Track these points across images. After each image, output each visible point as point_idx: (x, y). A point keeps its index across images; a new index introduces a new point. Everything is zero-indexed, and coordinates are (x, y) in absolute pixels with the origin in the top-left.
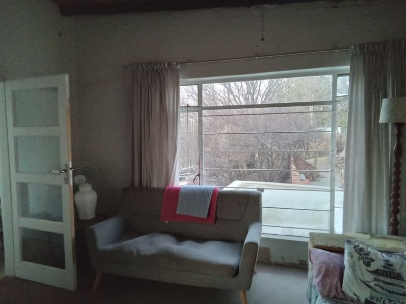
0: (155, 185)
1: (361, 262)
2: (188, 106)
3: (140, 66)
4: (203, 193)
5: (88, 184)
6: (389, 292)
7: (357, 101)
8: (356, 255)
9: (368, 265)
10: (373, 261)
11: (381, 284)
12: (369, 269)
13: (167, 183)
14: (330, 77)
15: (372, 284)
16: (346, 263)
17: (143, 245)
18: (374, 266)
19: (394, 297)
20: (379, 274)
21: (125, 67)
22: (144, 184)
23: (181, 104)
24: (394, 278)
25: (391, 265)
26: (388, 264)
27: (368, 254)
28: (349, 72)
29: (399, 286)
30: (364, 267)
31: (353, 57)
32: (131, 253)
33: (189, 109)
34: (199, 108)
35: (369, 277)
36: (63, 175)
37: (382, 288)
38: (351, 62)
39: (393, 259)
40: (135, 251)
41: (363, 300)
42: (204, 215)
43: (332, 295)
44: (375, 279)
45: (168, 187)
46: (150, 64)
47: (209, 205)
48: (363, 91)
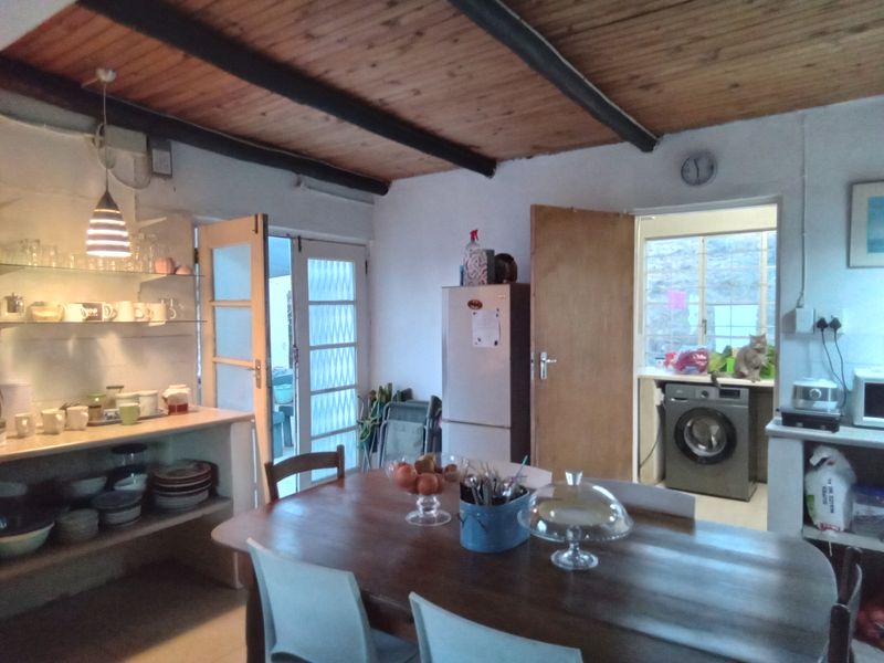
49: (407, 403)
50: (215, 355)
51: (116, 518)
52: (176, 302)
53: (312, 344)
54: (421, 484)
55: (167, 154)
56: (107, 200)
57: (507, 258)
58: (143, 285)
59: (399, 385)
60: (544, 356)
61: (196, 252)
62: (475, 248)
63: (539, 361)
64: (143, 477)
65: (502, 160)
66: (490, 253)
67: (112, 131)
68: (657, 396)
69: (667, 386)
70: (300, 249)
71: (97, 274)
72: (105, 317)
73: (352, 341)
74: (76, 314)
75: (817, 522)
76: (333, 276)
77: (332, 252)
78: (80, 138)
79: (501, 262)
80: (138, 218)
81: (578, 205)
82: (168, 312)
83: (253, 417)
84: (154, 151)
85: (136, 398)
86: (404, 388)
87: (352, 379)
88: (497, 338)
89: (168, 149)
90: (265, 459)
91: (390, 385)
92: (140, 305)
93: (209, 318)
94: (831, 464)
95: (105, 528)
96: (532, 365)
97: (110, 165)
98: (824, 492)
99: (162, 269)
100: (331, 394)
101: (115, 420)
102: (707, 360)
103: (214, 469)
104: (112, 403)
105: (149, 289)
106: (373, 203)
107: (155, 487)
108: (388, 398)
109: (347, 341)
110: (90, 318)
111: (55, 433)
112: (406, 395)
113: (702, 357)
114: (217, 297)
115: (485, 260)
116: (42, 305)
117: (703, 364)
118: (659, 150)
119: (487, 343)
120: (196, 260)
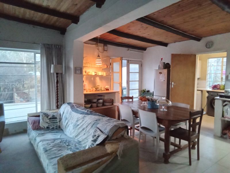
1: (46, 117)
6: (53, 123)
7: (43, 64)
8: (44, 115)
10: (49, 116)
12: (48, 118)
14: (33, 54)
15: (49, 122)
16: (41, 119)
18: (49, 117)
25: (54, 116)
26: (53, 116)
27: (48, 114)
28: (40, 53)
29: (56, 120)
30: (46, 118)
31: (41, 47)
35: (48, 121)
38: (41, 49)
39: (55, 114)
41: (46, 127)
43: (36, 128)
44: (50, 121)
48: (46, 60)
49: (148, 93)
50: (113, 81)
51: (99, 105)
52: (107, 72)
53: (130, 80)
54: (143, 100)
55: (106, 47)
56: (99, 56)
57: (168, 64)
58: (103, 69)
59: (147, 89)
60: (173, 83)
61: (111, 63)
62: (162, 62)
63: (172, 84)
64: (102, 100)
65: (169, 43)
66: (164, 63)
67: (99, 44)
68: (207, 95)
69: (209, 92)
70: (128, 62)
71: (96, 67)
72: (97, 74)
73: (138, 80)
74: (94, 74)
75: (224, 116)
76: (134, 67)
77: (134, 62)
78: (94, 46)
79: (167, 65)
80: (102, 58)
81: (182, 53)
82: (106, 74)
83: (119, 92)
84: (105, 47)
85: (101, 87)
86: (148, 90)
87: (138, 88)
88: (164, 80)
89: (107, 46)
90: (121, 96)
91: (145, 89)
92: (102, 72)
93: (112, 75)
94: (228, 105)
95: (97, 106)
96: (170, 85)
97: (98, 49)
98: (226, 110)
99: (106, 67)
100: (133, 90)
101: (99, 91)
102: (220, 86)
103: (113, 100)
104: (98, 88)
105: (103, 70)
106: (143, 52)
107: (104, 102)
108: (145, 92)
109: (137, 80)
110: (96, 74)
111: (91, 92)
112: (148, 91)
113: (219, 86)
114: (114, 71)
115: (163, 64)
116: (89, 72)
117: (219, 88)
118: (201, 41)
119: (162, 81)
120: (110, 65)
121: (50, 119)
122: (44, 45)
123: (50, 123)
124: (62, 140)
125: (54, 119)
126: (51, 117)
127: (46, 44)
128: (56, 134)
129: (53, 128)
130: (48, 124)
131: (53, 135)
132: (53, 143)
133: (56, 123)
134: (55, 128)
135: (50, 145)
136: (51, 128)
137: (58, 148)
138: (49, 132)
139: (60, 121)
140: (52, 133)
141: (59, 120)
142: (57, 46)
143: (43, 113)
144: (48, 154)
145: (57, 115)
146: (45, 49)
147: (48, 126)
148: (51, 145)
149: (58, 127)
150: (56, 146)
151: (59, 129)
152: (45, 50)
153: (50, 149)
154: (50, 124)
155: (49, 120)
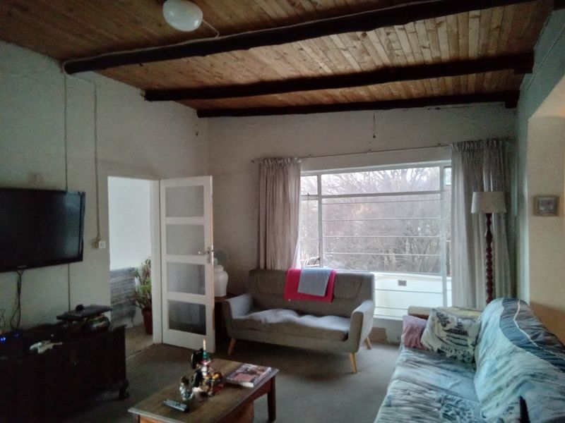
0: (279, 267)
1: (440, 324)
2: (308, 195)
3: (266, 161)
4: (321, 274)
5: (220, 266)
6: (456, 344)
8: (437, 319)
9: (444, 326)
10: (448, 322)
11: (451, 338)
12: (445, 329)
13: (290, 267)
14: (438, 169)
15: (444, 339)
16: (428, 325)
17: (270, 316)
18: (448, 327)
19: (460, 347)
20: (452, 332)
21: (253, 161)
22: (269, 266)
23: (302, 193)
24: (462, 334)
25: (461, 326)
26: (460, 325)
27: (446, 318)
28: (450, 165)
29: (464, 339)
30: (442, 327)
31: (453, 152)
32: (260, 321)
33: (310, 198)
34: (319, 197)
35: (443, 335)
36: (206, 256)
37: (451, 341)
38: (453, 155)
39: (465, 323)
40: (263, 321)
41: (436, 350)
42: (322, 293)
43: (412, 345)
44: (448, 336)
45: (290, 269)
46: (275, 159)
47: (326, 285)
48: (463, 183)
121: (450, 331)
122: (459, 144)
123: (449, 342)
124: (450, 396)
125: (459, 334)
126: (453, 327)
127: (465, 142)
128: (449, 374)
129: (455, 358)
130: (441, 342)
131: (441, 374)
132: (420, 393)
133: (465, 348)
134: (460, 358)
135: (409, 394)
136: (449, 355)
137: (418, 410)
138: (436, 365)
139: (475, 344)
140: (441, 368)
141: (474, 340)
142: (495, 142)
143: (435, 313)
144: (387, 413)
145: (470, 326)
146: (462, 154)
147: (442, 348)
148: (409, 398)
149: (469, 359)
150: (415, 405)
151: (469, 364)
152: (463, 158)
153: (397, 406)
154: (446, 343)
155: (446, 334)
